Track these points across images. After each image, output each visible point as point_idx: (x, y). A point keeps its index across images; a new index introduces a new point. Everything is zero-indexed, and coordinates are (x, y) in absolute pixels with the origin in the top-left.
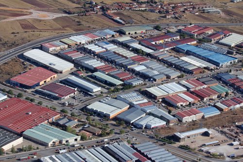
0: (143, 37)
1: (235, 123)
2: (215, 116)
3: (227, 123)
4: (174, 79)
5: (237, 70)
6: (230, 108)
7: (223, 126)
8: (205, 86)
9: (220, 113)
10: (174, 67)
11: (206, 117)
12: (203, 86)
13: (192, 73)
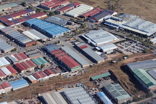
0: (7, 14)
1: (38, 94)
2: (23, 88)
3: (31, 95)
4: (7, 53)
5: (66, 40)
6: (38, 80)
7: (26, 98)
8: (28, 59)
9: (28, 85)
10: (14, 42)
11: (14, 89)
12: (26, 59)
13: (25, 47)
